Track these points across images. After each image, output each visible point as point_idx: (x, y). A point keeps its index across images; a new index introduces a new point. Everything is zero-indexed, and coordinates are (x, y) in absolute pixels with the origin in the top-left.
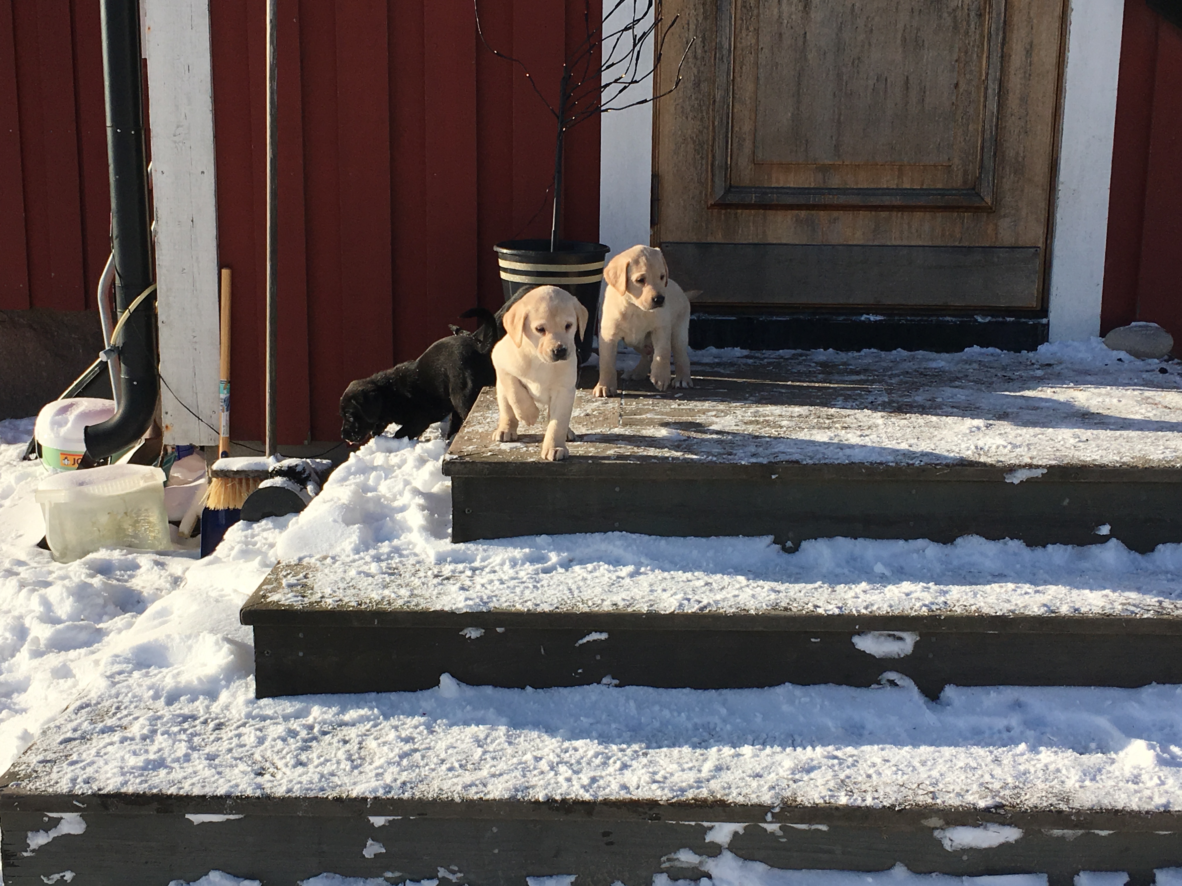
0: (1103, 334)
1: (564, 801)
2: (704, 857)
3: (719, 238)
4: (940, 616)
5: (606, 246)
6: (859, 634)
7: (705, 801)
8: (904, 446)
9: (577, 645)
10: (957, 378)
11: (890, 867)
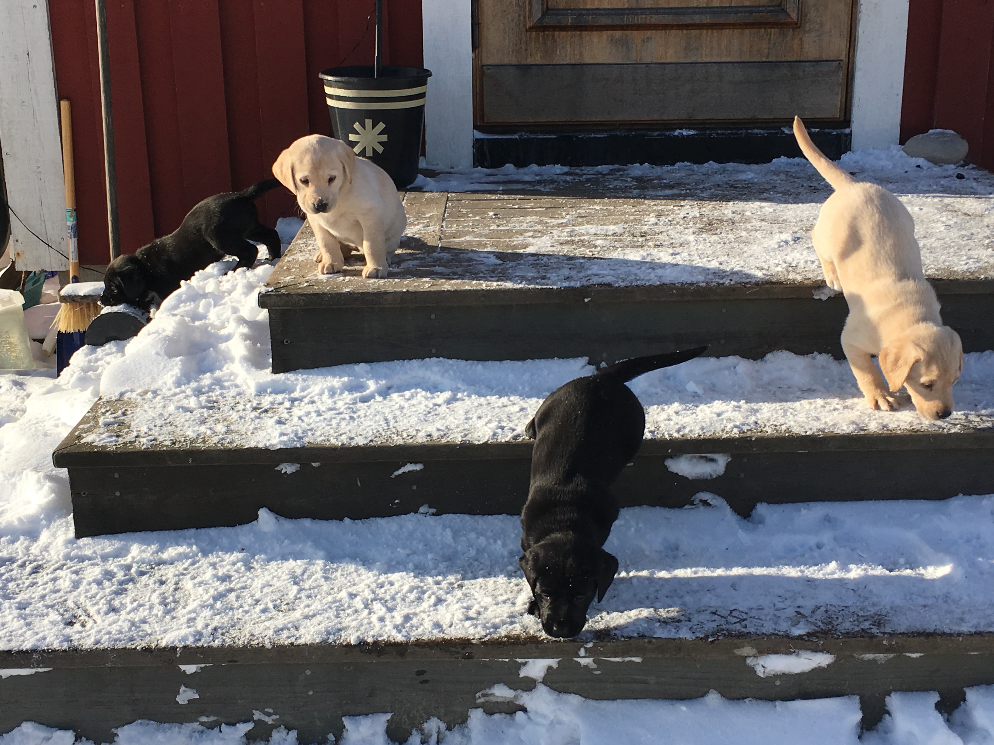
0: (902, 142)
1: (376, 643)
2: (519, 691)
3: (538, 59)
4: (751, 437)
5: (428, 71)
6: (671, 457)
7: (518, 637)
8: (714, 265)
9: (393, 476)
10: (766, 190)
11: (704, 695)
